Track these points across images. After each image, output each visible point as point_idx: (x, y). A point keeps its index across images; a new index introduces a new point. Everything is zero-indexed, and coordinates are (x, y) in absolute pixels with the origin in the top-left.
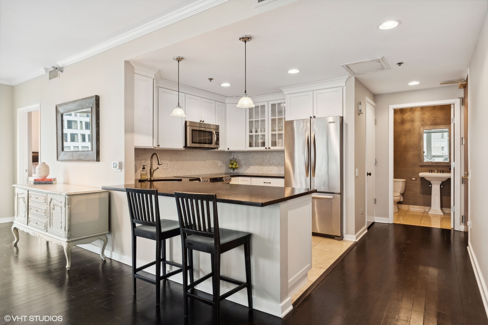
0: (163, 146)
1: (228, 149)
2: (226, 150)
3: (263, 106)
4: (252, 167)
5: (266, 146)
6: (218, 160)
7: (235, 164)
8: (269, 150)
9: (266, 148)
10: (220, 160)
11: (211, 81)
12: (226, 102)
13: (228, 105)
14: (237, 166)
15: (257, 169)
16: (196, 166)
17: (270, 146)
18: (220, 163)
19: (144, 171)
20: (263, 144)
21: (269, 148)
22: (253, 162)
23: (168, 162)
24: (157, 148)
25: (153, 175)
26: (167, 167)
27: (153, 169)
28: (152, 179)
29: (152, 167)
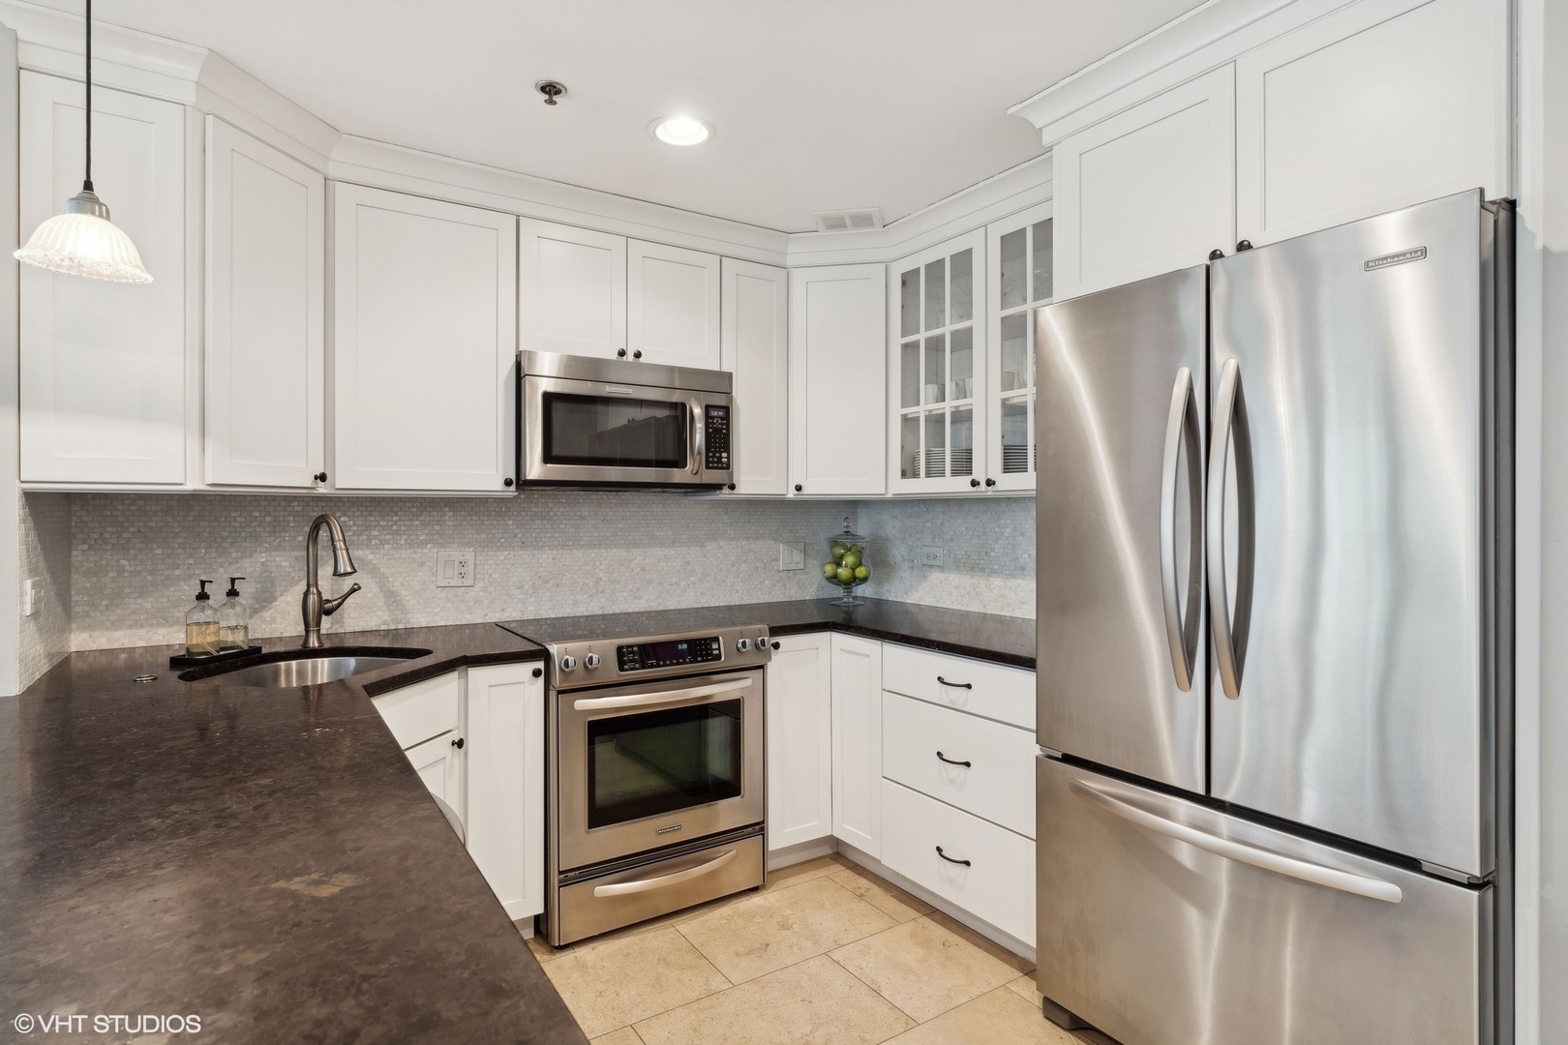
0: (352, 476)
1: (799, 488)
2: (791, 494)
3: (963, 260)
4: (936, 577)
5: (979, 474)
6: (776, 540)
7: (850, 559)
8: (990, 492)
9: (974, 483)
10: (787, 542)
11: (551, 102)
12: (790, 261)
13: (798, 278)
14: (861, 572)
15: (956, 587)
16: (643, 569)
17: (995, 470)
18: (786, 556)
19: (203, 609)
20: (963, 463)
21: (990, 483)
22: (939, 552)
23: (469, 555)
24: (322, 489)
25: (319, 624)
26: (462, 575)
27: (319, 593)
28: (314, 643)
29: (317, 586)
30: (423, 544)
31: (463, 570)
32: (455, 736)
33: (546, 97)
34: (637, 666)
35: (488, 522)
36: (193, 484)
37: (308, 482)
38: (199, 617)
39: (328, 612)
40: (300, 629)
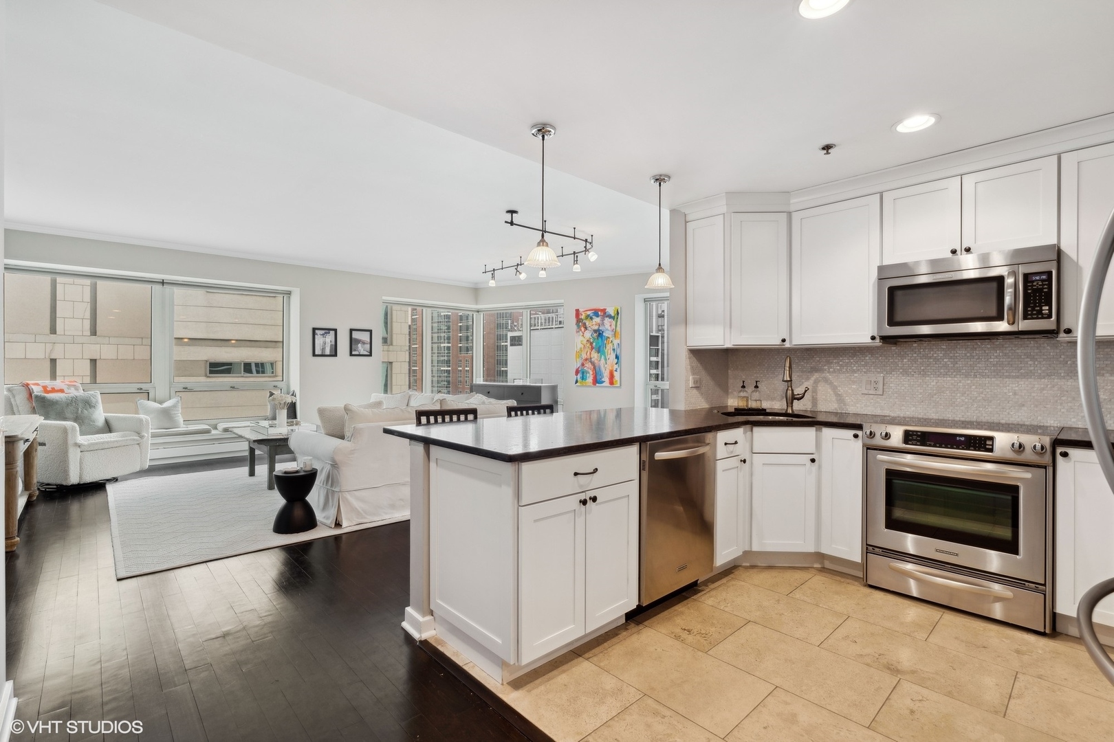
0: (802, 338)
11: (828, 153)
19: (744, 392)
24: (787, 345)
25: (792, 403)
26: (876, 389)
27: (792, 390)
28: (790, 411)
29: (791, 387)
30: (854, 372)
31: (876, 386)
32: (812, 457)
33: (825, 152)
34: (919, 443)
35: (892, 360)
36: (728, 345)
37: (778, 342)
38: (742, 394)
39: (799, 399)
40: (785, 407)
